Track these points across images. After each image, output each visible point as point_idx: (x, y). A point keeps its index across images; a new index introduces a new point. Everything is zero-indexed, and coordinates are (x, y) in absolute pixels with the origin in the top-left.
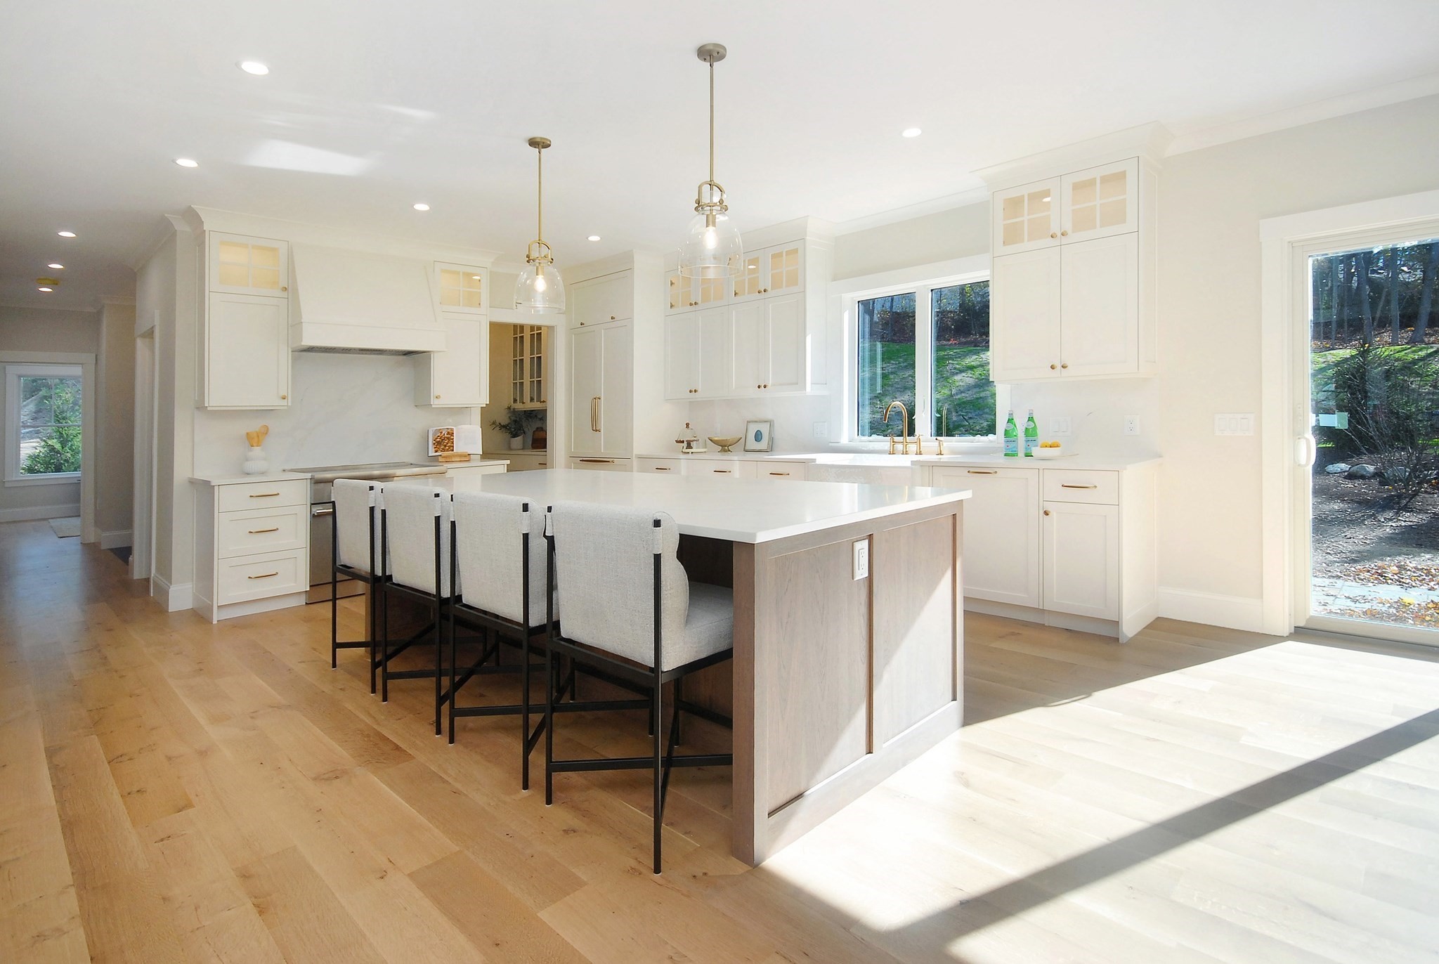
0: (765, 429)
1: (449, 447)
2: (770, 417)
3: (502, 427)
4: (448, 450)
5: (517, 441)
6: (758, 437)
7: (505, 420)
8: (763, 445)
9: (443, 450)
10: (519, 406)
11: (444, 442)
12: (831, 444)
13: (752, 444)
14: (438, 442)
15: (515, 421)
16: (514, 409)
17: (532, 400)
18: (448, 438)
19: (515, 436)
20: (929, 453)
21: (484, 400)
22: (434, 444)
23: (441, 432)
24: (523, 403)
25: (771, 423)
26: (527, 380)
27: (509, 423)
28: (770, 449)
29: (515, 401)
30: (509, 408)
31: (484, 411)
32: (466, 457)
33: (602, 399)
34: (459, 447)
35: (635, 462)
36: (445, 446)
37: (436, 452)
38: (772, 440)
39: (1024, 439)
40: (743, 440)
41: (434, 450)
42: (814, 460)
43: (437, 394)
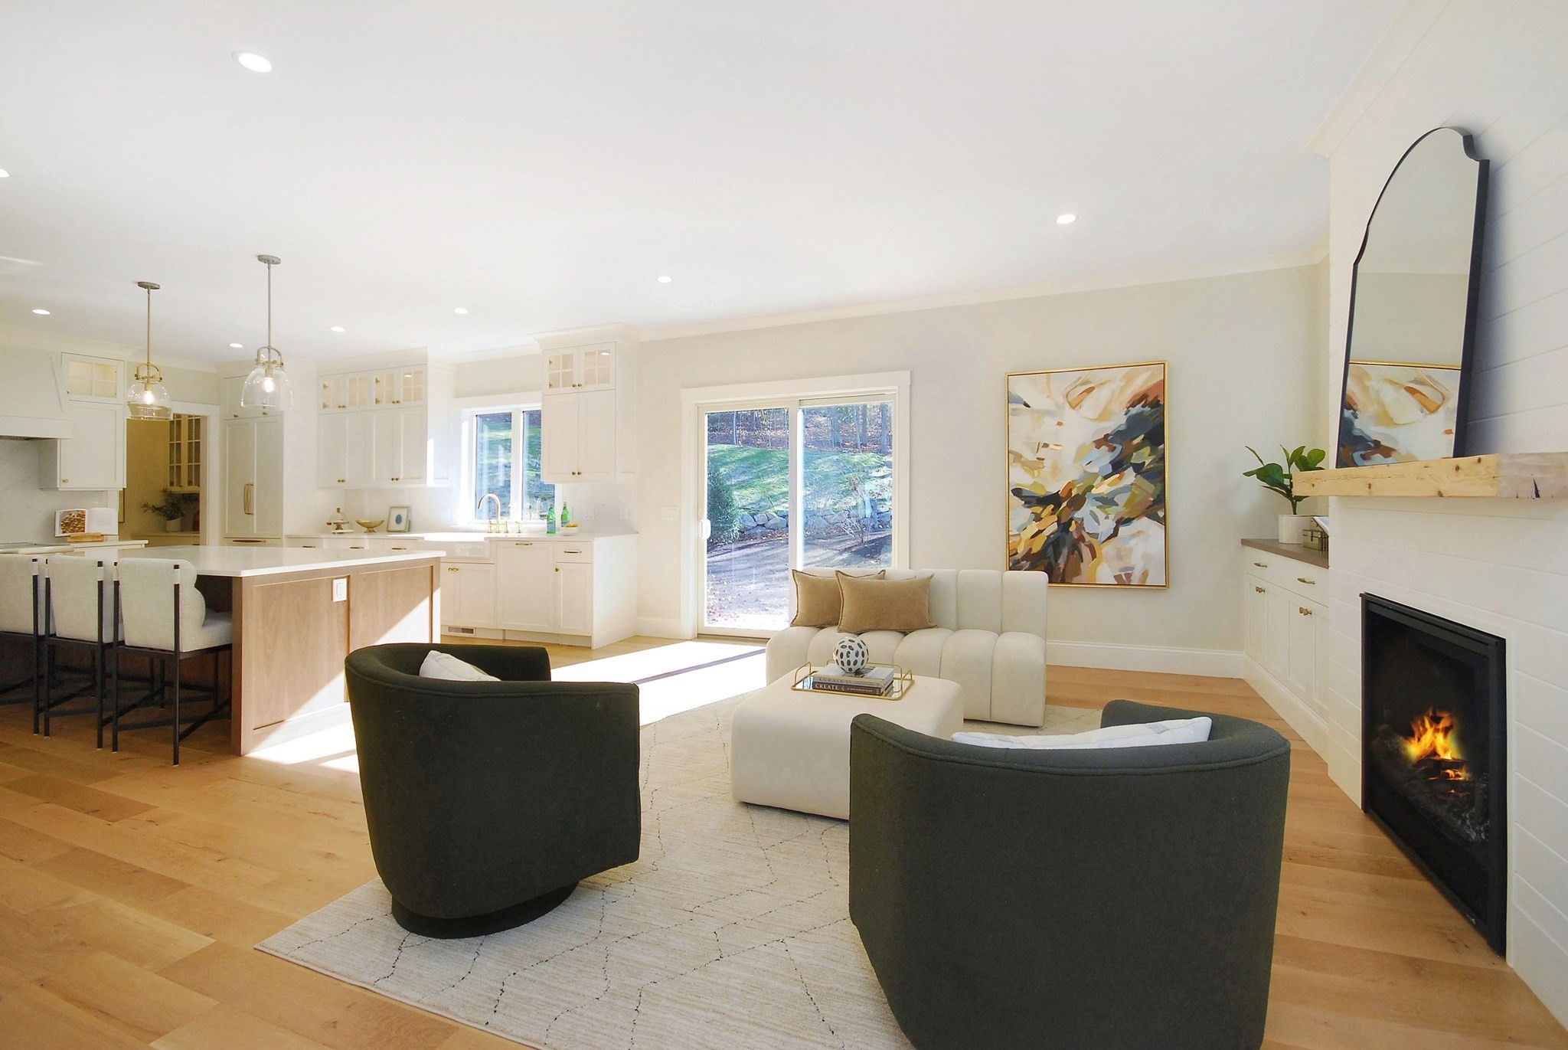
0: (403, 513)
1: (80, 528)
2: (407, 504)
3: (155, 509)
4: (77, 531)
5: (174, 524)
6: (399, 520)
7: (159, 502)
8: (402, 526)
9: (73, 531)
10: (176, 489)
11: (74, 524)
12: (452, 526)
13: (394, 526)
14: (67, 524)
15: (173, 504)
16: (171, 492)
17: (190, 483)
18: (78, 520)
19: (171, 518)
20: (513, 532)
21: (121, 483)
22: (62, 525)
23: (71, 515)
24: (181, 486)
25: (408, 508)
26: (184, 464)
27: (166, 506)
28: (409, 530)
29: (172, 484)
30: (165, 491)
31: (123, 494)
32: (99, 538)
33: (255, 485)
34: (91, 527)
35: (285, 540)
36: (75, 527)
37: (64, 532)
38: (409, 523)
39: (560, 521)
40: (386, 522)
41: (62, 531)
42: (423, 538)
43: (63, 478)
